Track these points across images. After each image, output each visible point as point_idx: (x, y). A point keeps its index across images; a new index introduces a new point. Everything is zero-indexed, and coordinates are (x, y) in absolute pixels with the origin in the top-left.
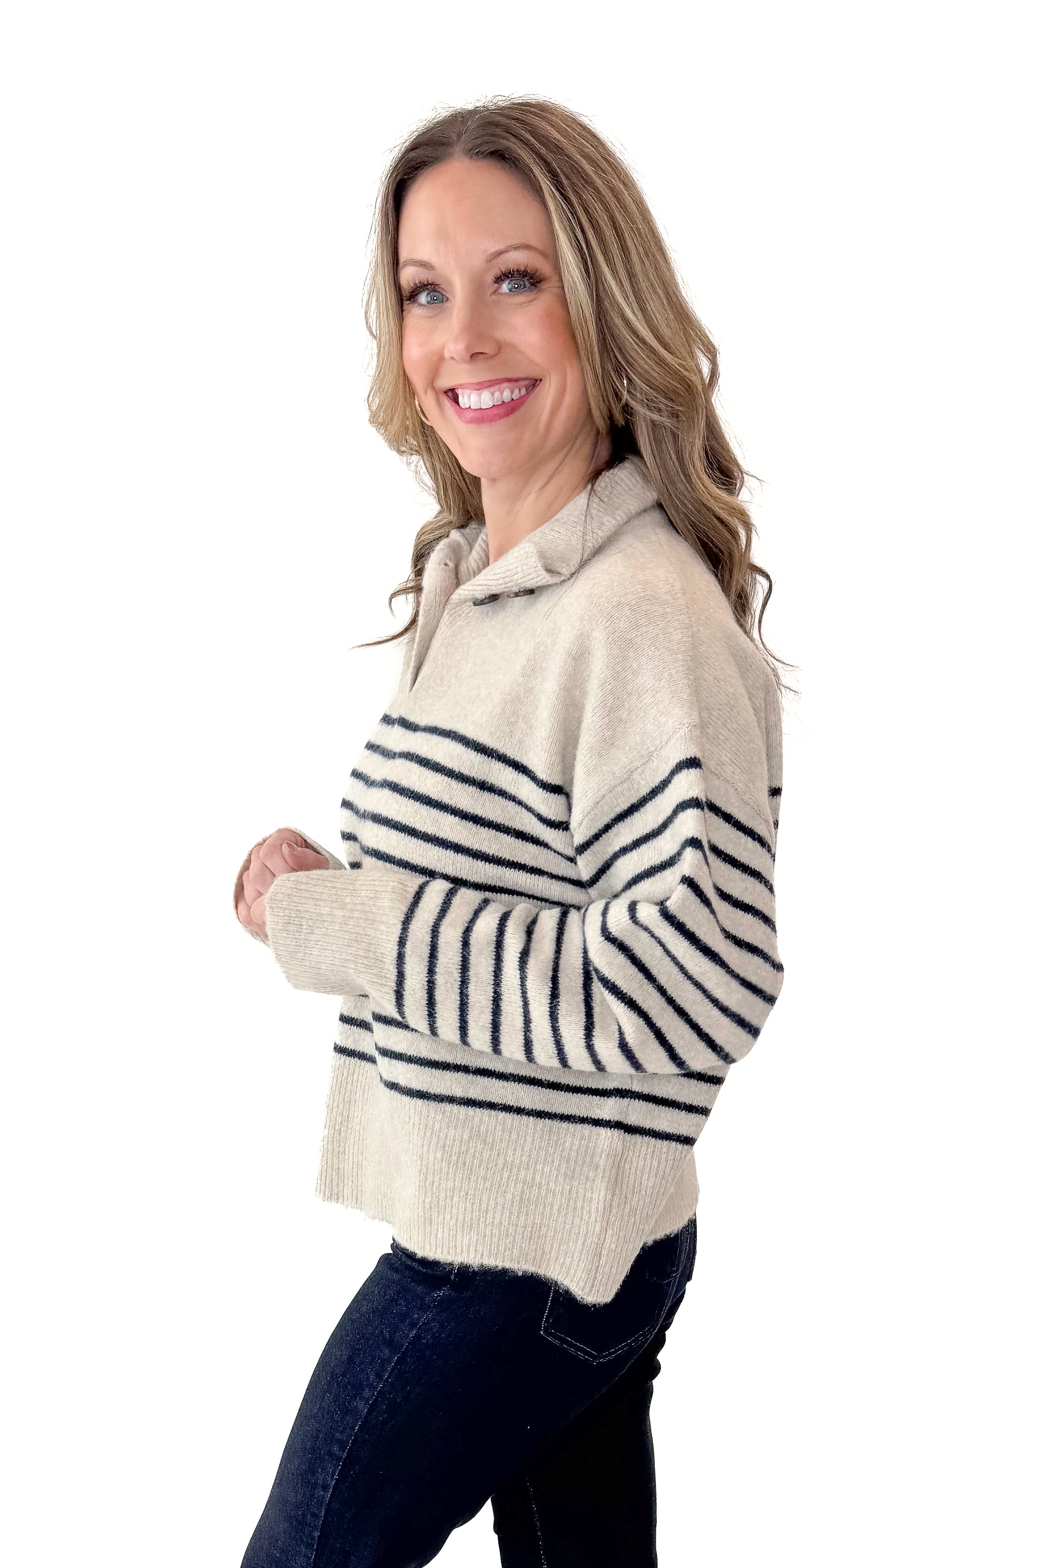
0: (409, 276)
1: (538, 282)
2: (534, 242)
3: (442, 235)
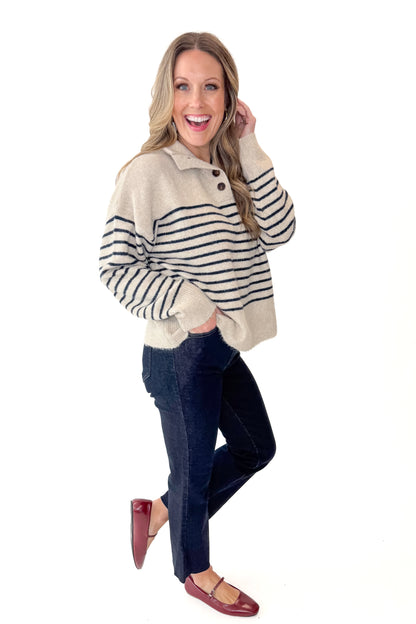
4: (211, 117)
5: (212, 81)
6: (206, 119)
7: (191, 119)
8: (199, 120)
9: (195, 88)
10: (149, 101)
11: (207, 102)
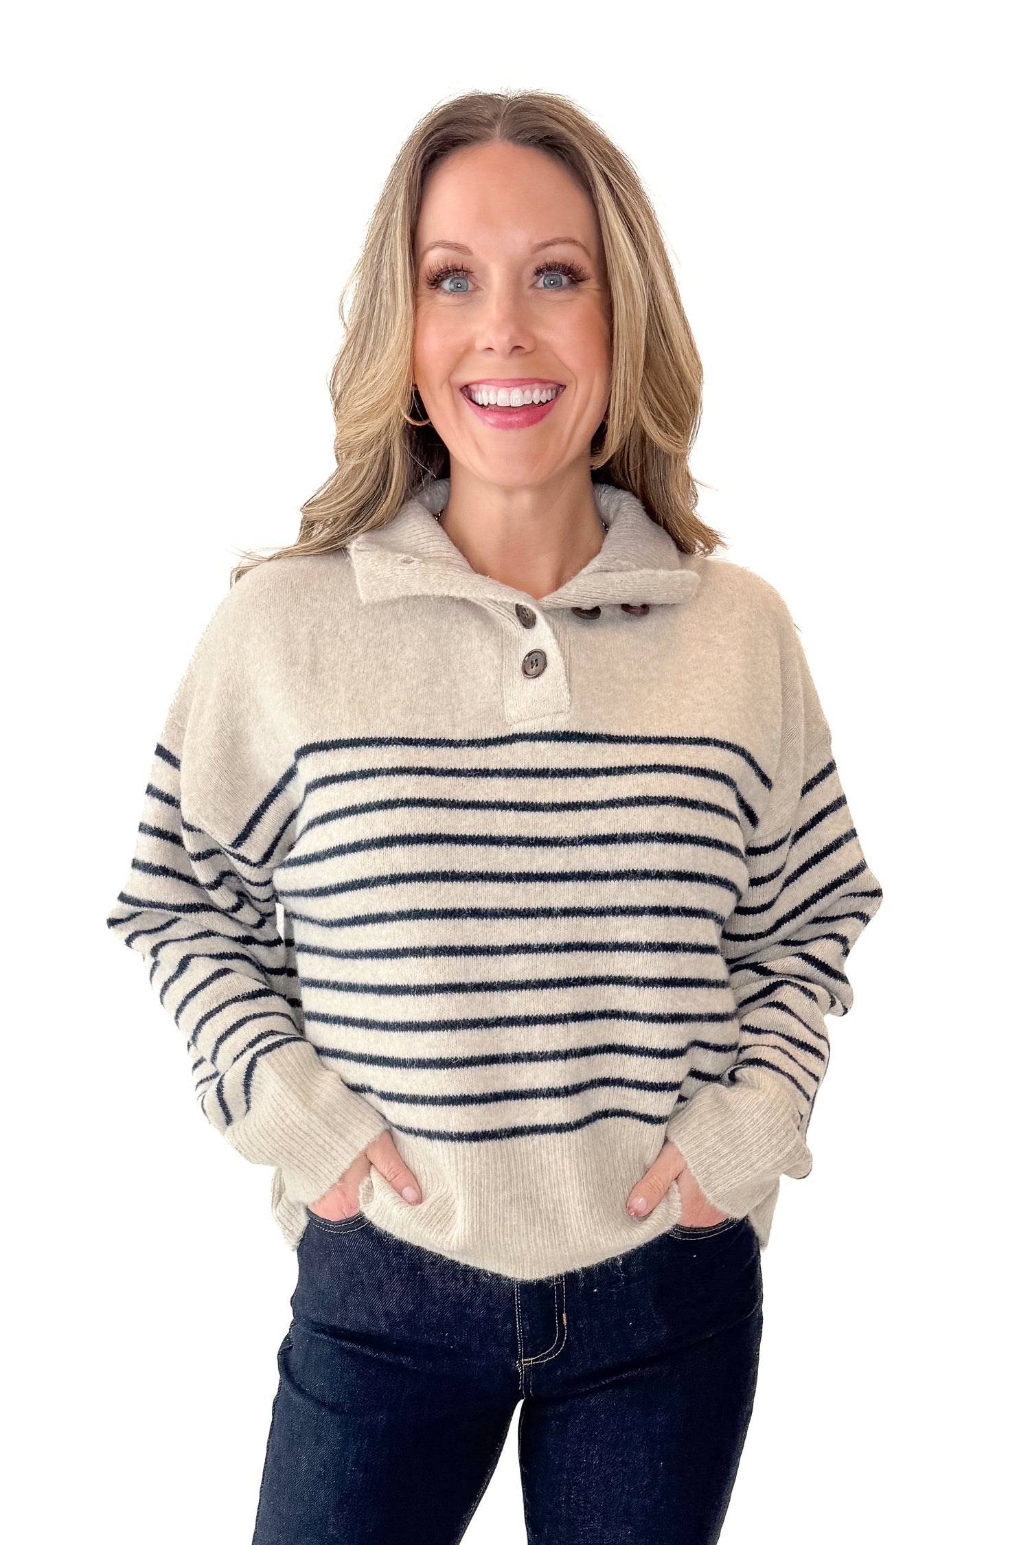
0: (434, 259)
1: (581, 281)
2: (579, 238)
3: (485, 217)
4: (560, 388)
5: (559, 253)
6: (537, 395)
7: (485, 396)
8: (516, 398)
9: (496, 278)
10: (334, 338)
11: (543, 334)
